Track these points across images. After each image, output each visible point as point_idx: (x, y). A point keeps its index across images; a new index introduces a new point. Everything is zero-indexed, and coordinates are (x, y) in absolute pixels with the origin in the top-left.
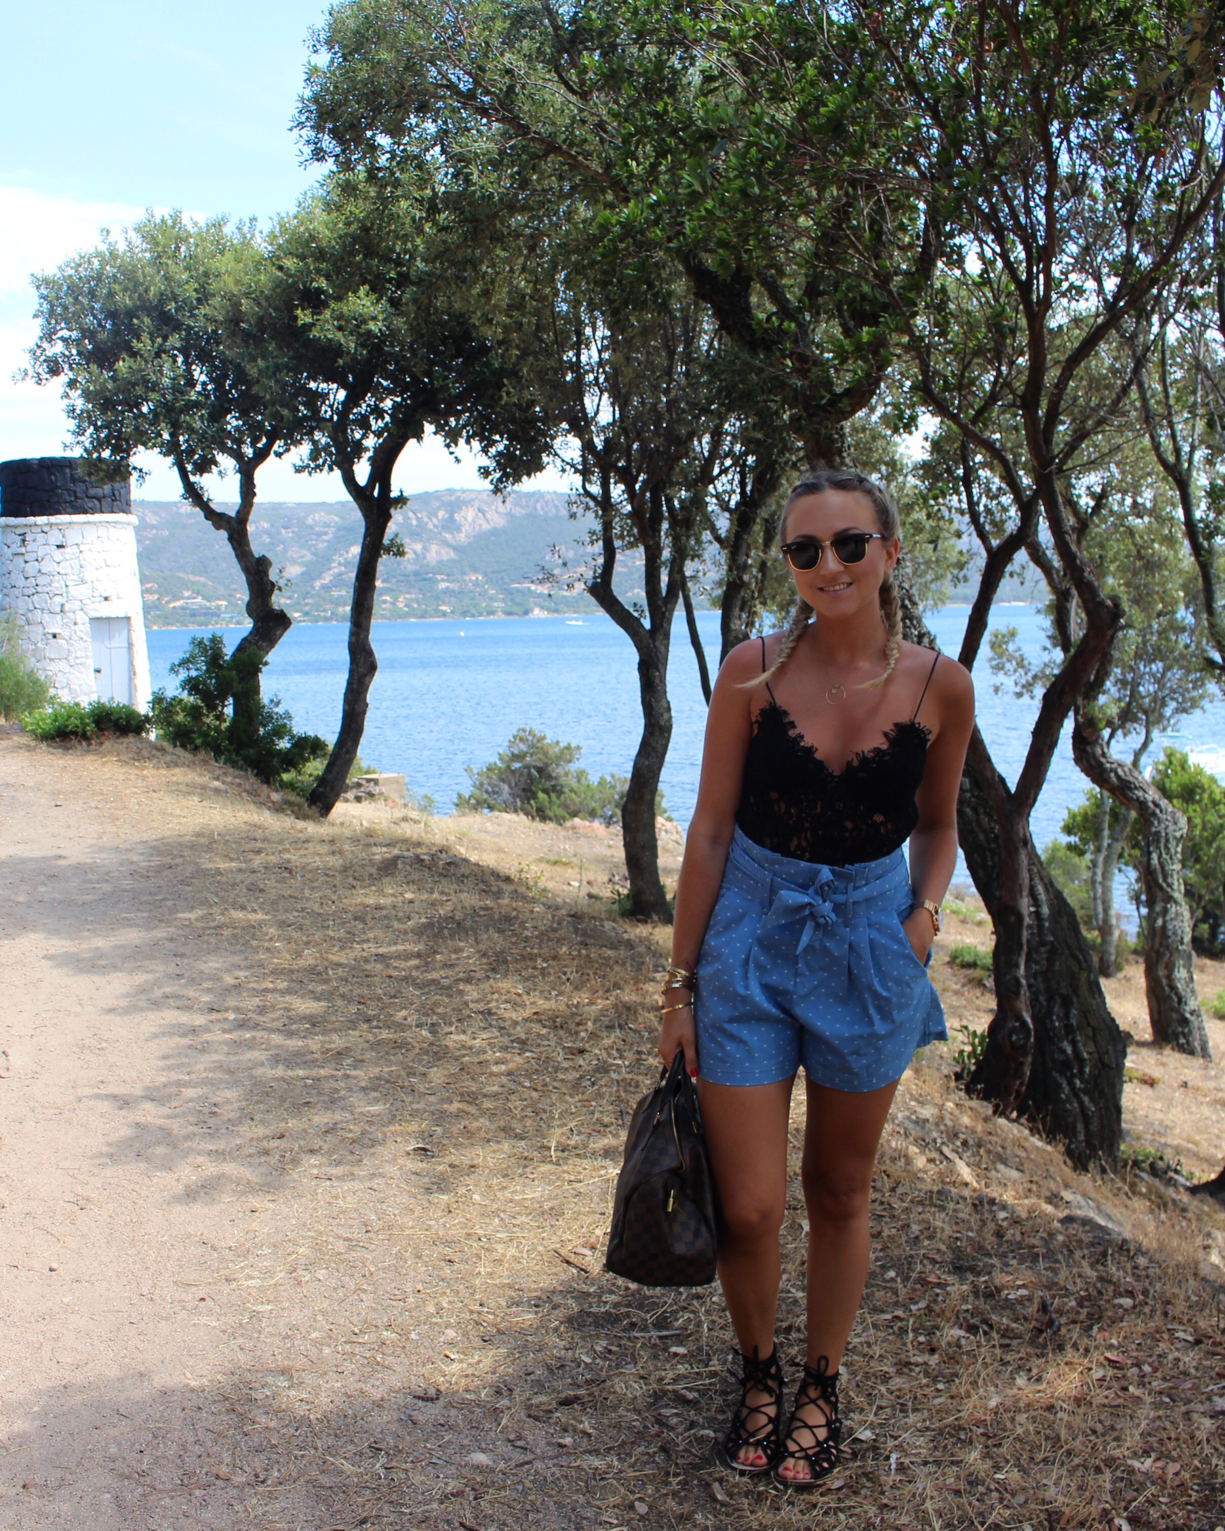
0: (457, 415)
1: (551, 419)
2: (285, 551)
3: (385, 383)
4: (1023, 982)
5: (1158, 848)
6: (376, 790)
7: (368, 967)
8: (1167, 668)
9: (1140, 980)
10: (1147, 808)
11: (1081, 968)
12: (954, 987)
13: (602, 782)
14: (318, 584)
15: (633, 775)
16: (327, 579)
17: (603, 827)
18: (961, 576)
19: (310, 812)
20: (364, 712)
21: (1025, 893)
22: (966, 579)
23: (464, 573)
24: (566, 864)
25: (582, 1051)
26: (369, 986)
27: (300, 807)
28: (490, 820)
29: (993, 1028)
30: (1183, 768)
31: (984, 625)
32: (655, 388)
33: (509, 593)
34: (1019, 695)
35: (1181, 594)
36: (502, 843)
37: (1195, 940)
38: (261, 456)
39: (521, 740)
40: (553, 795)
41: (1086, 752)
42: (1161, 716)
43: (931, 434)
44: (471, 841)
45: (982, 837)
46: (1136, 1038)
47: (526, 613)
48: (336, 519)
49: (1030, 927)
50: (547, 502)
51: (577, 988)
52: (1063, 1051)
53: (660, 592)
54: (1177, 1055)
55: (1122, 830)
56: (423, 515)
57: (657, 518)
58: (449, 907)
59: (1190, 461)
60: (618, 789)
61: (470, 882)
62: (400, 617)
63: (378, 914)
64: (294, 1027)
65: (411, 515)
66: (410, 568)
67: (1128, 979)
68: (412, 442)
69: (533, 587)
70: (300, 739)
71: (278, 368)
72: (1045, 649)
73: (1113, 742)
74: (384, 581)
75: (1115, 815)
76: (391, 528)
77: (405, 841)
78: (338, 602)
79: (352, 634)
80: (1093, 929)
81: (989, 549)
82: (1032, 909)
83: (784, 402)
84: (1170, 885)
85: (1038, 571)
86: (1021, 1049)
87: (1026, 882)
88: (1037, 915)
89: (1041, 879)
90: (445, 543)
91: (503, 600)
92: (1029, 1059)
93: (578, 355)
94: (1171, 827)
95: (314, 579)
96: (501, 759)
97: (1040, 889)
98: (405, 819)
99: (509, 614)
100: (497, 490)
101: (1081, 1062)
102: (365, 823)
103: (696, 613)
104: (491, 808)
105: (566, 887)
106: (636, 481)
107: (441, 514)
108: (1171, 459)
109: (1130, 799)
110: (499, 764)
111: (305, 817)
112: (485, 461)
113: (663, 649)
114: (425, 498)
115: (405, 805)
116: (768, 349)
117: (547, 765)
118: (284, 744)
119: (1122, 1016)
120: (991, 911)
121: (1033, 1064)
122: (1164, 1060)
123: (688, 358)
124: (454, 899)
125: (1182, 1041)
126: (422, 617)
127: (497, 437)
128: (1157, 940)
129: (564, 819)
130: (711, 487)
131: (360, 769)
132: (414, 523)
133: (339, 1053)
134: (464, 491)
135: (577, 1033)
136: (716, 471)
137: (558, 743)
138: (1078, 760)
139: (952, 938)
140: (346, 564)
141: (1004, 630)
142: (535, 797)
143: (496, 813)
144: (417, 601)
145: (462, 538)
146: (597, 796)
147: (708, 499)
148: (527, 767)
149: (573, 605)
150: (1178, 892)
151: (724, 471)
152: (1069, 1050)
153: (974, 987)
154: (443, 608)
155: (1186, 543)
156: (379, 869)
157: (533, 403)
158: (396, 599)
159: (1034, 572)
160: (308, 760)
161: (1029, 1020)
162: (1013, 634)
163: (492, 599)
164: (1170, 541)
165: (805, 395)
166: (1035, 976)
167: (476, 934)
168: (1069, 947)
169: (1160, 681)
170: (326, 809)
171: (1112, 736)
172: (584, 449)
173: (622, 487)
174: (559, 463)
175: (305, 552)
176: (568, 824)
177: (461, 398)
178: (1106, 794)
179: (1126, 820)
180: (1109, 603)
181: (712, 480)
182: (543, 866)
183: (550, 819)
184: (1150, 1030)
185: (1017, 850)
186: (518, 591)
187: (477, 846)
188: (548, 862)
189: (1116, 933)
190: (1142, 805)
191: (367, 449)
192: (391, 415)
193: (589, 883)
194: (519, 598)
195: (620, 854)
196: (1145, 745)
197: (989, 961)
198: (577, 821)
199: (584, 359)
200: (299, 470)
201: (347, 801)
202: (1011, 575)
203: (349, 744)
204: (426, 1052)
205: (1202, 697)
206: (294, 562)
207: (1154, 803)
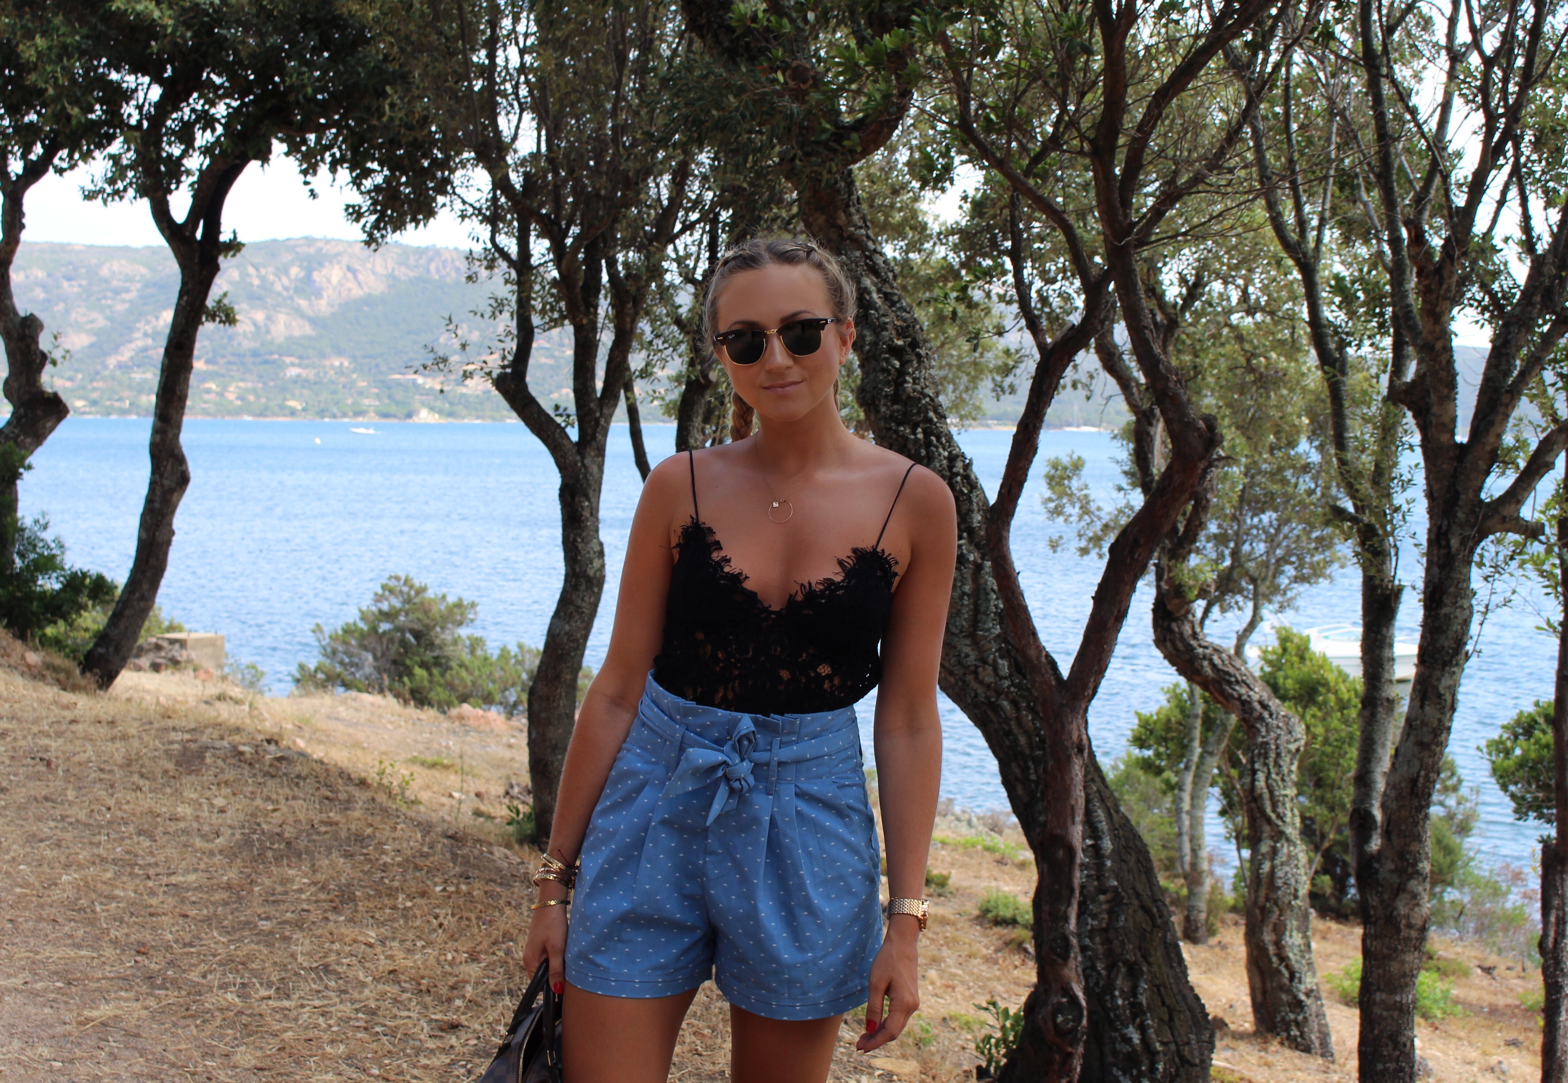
0: (320, 130)
1: (451, 145)
2: (67, 311)
3: (217, 80)
4: (1074, 941)
5: (1266, 765)
6: (182, 655)
7: (154, 901)
8: (1283, 522)
9: (1240, 950)
10: (1252, 709)
11: (1154, 925)
12: (984, 951)
13: (504, 654)
14: (112, 361)
15: (547, 645)
16: (126, 354)
17: (503, 717)
18: (1006, 384)
19: (83, 682)
20: (169, 543)
21: (1079, 817)
22: (1013, 389)
23: (323, 356)
24: (446, 767)
25: (454, 1027)
26: (154, 928)
27: (68, 673)
28: (344, 702)
29: (1031, 1006)
30: (1302, 659)
31: (1034, 450)
32: (596, 108)
33: (387, 386)
34: (1084, 551)
35: (1305, 421)
36: (361, 736)
37: (1314, 896)
38: (34, 172)
39: (391, 591)
40: (436, 671)
41: (1172, 631)
42: (1275, 589)
43: (971, 193)
44: (315, 731)
45: (1022, 740)
46: (1232, 1027)
47: (409, 415)
48: (144, 270)
49: (1083, 866)
50: (445, 263)
51: (452, 938)
52: (1128, 1040)
53: (594, 390)
54: (1288, 1053)
55: (1219, 741)
56: (269, 272)
57: (593, 286)
58: (277, 818)
59: (1319, 240)
60: (527, 665)
61: (308, 786)
62: (229, 413)
63: (172, 827)
64: (39, 985)
65: (251, 270)
66: (247, 345)
67: (1223, 947)
68: (254, 165)
69: (420, 380)
70: (74, 575)
71: (65, 51)
72: (1120, 489)
73: (1207, 622)
74: (208, 362)
75: (1208, 723)
76: (220, 287)
77: (217, 725)
78: (141, 390)
79: (156, 431)
80: (1176, 876)
81: (1041, 346)
82: (1089, 842)
83: (772, 134)
84: (1280, 817)
85: (1112, 382)
86: (1069, 1035)
87: (1081, 802)
88: (1096, 851)
89: (1102, 800)
90: (298, 312)
91: (378, 397)
92: (1081, 1049)
93: (492, 56)
94: (1284, 738)
95: (106, 354)
96: (363, 618)
97: (1101, 814)
98: (221, 698)
99: (385, 415)
100: (371, 241)
101: (1153, 1055)
102: (162, 700)
103: (644, 426)
104: (347, 686)
105: (445, 800)
106: (566, 235)
107: (294, 271)
108: (1294, 237)
109: (1228, 697)
110: (362, 625)
111: (75, 688)
112: (356, 198)
113: (594, 469)
114: (271, 248)
115: (224, 678)
116: (752, 59)
117: (429, 628)
118: (50, 584)
119: (1213, 997)
120: (1034, 845)
121: (1085, 1056)
122: (1270, 1058)
123: (641, 70)
124: (284, 809)
125: (1295, 1032)
126: (262, 415)
127: (375, 166)
128: (1262, 893)
129: (450, 704)
130: (670, 247)
131: (159, 623)
132: (256, 282)
133: (104, 1024)
134: (328, 242)
135: (450, 1000)
136: (678, 227)
137: (444, 597)
138: (1159, 642)
139: (984, 884)
140: (155, 335)
141: (1065, 460)
142: (411, 675)
143: (354, 693)
144: (255, 391)
145: (323, 306)
146: (498, 674)
147: (665, 265)
148: (400, 629)
149: (474, 406)
150: (1292, 826)
151: (688, 227)
152: (1136, 1038)
153: (1012, 952)
154: (292, 403)
155: (1313, 352)
156: (178, 764)
157: (425, 121)
158: (225, 388)
159: (1108, 384)
160: (85, 607)
161: (1080, 995)
162: (1077, 466)
163: (361, 393)
164: (1291, 348)
165: (801, 127)
166: (1091, 934)
167: (312, 858)
168: (1138, 896)
169: (1272, 541)
170: (107, 679)
171: (1207, 611)
172: (495, 186)
173: (546, 243)
174: (458, 205)
175: (95, 315)
176: (454, 712)
177: (325, 109)
178: (1198, 690)
179: (1224, 726)
180: (1201, 424)
181: (672, 239)
182: (417, 769)
183: (430, 705)
184: (1251, 1017)
185: (1069, 758)
186: (399, 384)
187: (324, 738)
188: (423, 764)
189: (1208, 883)
190: (1245, 705)
191: (188, 173)
192: (225, 126)
193: (478, 795)
194: (399, 395)
195: (523, 756)
196: (1252, 625)
197: (1029, 917)
198: (466, 708)
199: (500, 61)
200: (90, 196)
201: (139, 669)
202: (1074, 386)
203: (145, 586)
204: (233, 1025)
205: (1328, 563)
206: (78, 328)
207: (1261, 703)
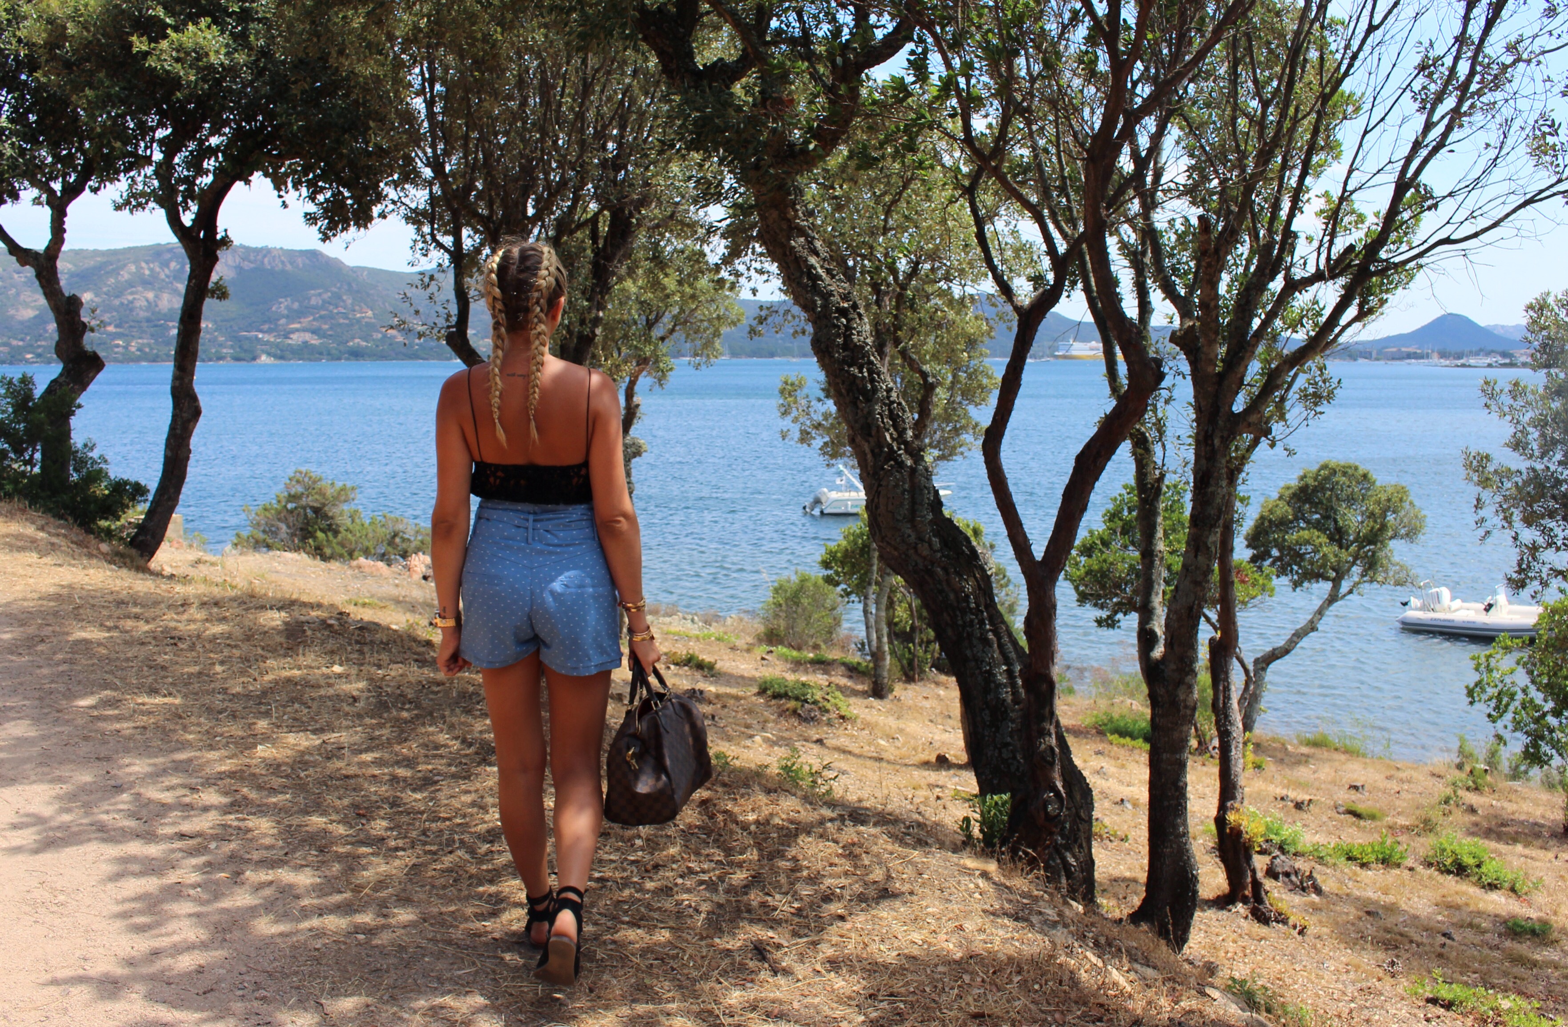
2: (18, 294)
20: (188, 458)
33: (238, 340)
38: (72, 192)
39: (298, 482)
40: (330, 534)
47: (254, 359)
65: (144, 265)
66: (143, 314)
69: (260, 336)
70: (117, 483)
71: (108, 99)
74: (116, 326)
79: (175, 378)
80: (866, 655)
86: (1055, 820)
88: (1009, 673)
91: (232, 347)
96: (278, 500)
97: (1010, 647)
99: (237, 359)
100: (325, 238)
104: (269, 547)
107: (173, 265)
110: (276, 505)
112: (312, 208)
117: (323, 506)
127: (325, 185)
129: (348, 559)
132: (147, 272)
137: (334, 484)
142: (313, 536)
144: (149, 345)
148: (304, 507)
160: (127, 507)
163: (221, 345)
176: (353, 563)
183: (332, 559)
186: (247, 338)
189: (888, 659)
194: (247, 346)
198: (360, 560)
200: (118, 208)
203: (172, 490)
206: (26, 305)
